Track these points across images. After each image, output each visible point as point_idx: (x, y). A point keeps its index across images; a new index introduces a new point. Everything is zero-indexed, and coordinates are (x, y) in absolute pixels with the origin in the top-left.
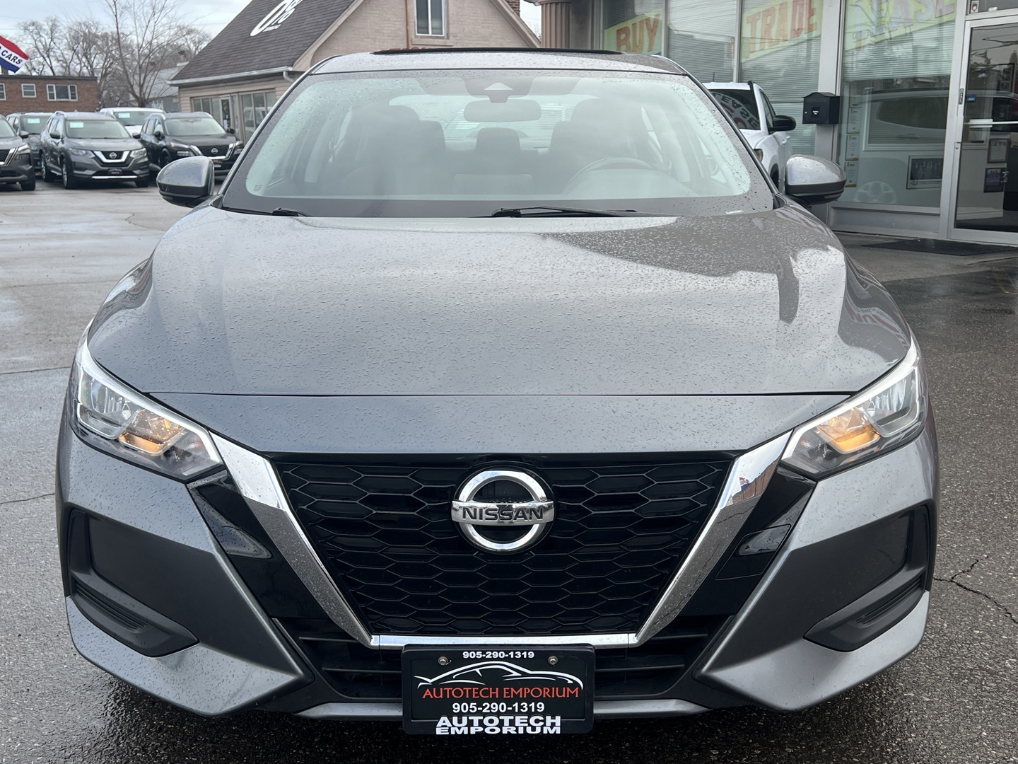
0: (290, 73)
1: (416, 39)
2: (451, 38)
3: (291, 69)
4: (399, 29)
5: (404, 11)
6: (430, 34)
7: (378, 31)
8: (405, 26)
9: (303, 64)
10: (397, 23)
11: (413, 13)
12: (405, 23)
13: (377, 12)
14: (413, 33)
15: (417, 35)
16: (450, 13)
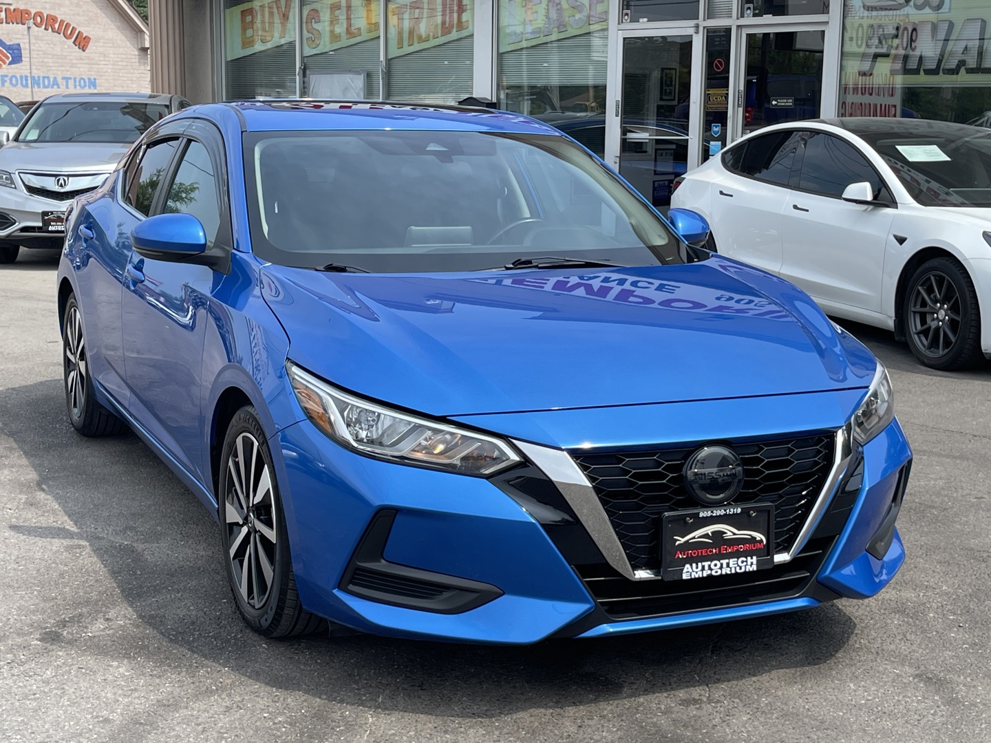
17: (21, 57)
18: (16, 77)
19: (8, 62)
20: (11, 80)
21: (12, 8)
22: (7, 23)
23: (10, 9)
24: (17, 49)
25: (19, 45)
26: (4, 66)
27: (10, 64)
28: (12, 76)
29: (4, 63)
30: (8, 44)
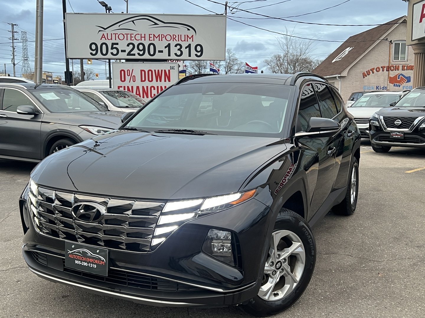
0: (339, 77)
1: (393, 62)
2: (409, 61)
3: (339, 75)
4: (386, 59)
5: (389, 52)
6: (400, 60)
7: (377, 60)
8: (388, 58)
9: (344, 74)
10: (385, 56)
11: (393, 52)
12: (388, 56)
13: (377, 53)
14: (392, 60)
15: (394, 60)
16: (409, 51)
17: (410, 80)
18: (408, 86)
19: (406, 82)
20: (406, 88)
21: (409, 65)
22: (407, 70)
23: (408, 66)
24: (409, 78)
25: (410, 77)
26: (404, 83)
27: (406, 83)
28: (407, 86)
29: (404, 82)
30: (406, 76)
